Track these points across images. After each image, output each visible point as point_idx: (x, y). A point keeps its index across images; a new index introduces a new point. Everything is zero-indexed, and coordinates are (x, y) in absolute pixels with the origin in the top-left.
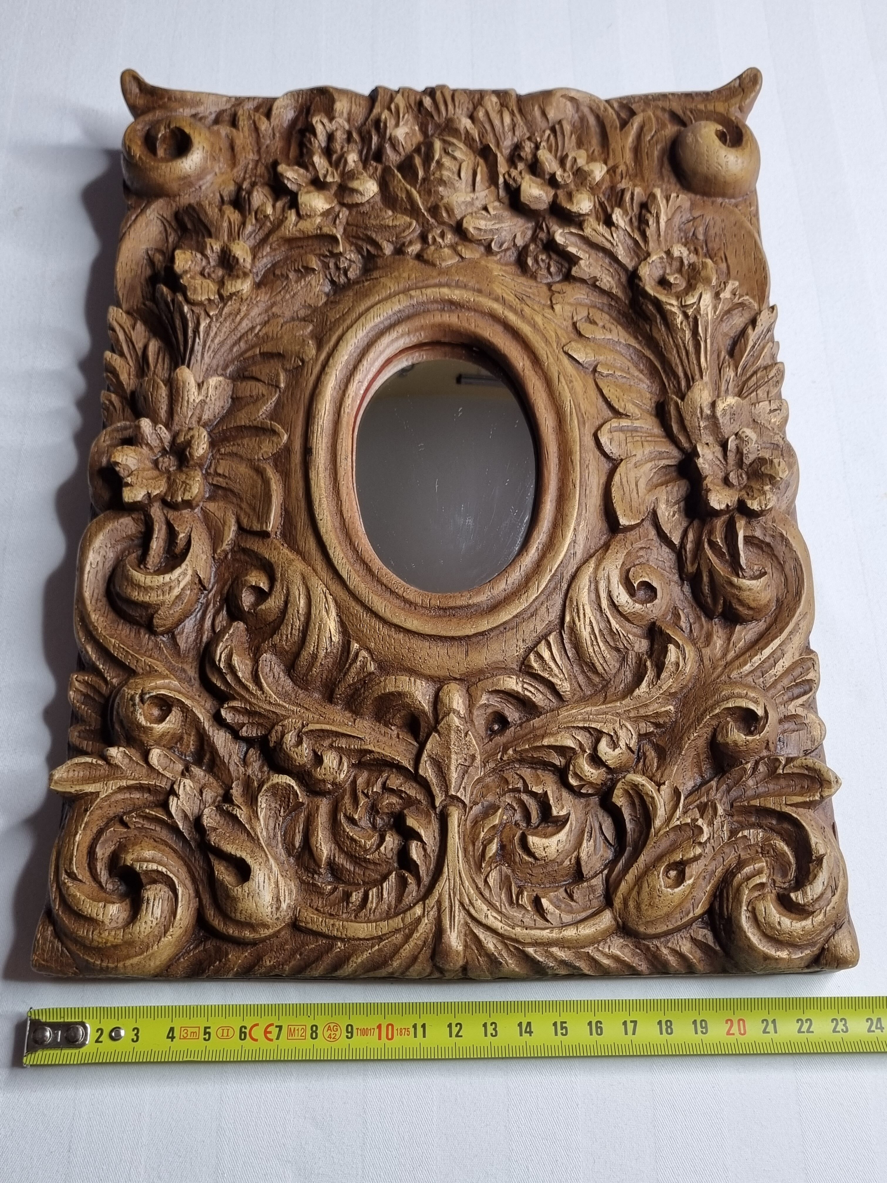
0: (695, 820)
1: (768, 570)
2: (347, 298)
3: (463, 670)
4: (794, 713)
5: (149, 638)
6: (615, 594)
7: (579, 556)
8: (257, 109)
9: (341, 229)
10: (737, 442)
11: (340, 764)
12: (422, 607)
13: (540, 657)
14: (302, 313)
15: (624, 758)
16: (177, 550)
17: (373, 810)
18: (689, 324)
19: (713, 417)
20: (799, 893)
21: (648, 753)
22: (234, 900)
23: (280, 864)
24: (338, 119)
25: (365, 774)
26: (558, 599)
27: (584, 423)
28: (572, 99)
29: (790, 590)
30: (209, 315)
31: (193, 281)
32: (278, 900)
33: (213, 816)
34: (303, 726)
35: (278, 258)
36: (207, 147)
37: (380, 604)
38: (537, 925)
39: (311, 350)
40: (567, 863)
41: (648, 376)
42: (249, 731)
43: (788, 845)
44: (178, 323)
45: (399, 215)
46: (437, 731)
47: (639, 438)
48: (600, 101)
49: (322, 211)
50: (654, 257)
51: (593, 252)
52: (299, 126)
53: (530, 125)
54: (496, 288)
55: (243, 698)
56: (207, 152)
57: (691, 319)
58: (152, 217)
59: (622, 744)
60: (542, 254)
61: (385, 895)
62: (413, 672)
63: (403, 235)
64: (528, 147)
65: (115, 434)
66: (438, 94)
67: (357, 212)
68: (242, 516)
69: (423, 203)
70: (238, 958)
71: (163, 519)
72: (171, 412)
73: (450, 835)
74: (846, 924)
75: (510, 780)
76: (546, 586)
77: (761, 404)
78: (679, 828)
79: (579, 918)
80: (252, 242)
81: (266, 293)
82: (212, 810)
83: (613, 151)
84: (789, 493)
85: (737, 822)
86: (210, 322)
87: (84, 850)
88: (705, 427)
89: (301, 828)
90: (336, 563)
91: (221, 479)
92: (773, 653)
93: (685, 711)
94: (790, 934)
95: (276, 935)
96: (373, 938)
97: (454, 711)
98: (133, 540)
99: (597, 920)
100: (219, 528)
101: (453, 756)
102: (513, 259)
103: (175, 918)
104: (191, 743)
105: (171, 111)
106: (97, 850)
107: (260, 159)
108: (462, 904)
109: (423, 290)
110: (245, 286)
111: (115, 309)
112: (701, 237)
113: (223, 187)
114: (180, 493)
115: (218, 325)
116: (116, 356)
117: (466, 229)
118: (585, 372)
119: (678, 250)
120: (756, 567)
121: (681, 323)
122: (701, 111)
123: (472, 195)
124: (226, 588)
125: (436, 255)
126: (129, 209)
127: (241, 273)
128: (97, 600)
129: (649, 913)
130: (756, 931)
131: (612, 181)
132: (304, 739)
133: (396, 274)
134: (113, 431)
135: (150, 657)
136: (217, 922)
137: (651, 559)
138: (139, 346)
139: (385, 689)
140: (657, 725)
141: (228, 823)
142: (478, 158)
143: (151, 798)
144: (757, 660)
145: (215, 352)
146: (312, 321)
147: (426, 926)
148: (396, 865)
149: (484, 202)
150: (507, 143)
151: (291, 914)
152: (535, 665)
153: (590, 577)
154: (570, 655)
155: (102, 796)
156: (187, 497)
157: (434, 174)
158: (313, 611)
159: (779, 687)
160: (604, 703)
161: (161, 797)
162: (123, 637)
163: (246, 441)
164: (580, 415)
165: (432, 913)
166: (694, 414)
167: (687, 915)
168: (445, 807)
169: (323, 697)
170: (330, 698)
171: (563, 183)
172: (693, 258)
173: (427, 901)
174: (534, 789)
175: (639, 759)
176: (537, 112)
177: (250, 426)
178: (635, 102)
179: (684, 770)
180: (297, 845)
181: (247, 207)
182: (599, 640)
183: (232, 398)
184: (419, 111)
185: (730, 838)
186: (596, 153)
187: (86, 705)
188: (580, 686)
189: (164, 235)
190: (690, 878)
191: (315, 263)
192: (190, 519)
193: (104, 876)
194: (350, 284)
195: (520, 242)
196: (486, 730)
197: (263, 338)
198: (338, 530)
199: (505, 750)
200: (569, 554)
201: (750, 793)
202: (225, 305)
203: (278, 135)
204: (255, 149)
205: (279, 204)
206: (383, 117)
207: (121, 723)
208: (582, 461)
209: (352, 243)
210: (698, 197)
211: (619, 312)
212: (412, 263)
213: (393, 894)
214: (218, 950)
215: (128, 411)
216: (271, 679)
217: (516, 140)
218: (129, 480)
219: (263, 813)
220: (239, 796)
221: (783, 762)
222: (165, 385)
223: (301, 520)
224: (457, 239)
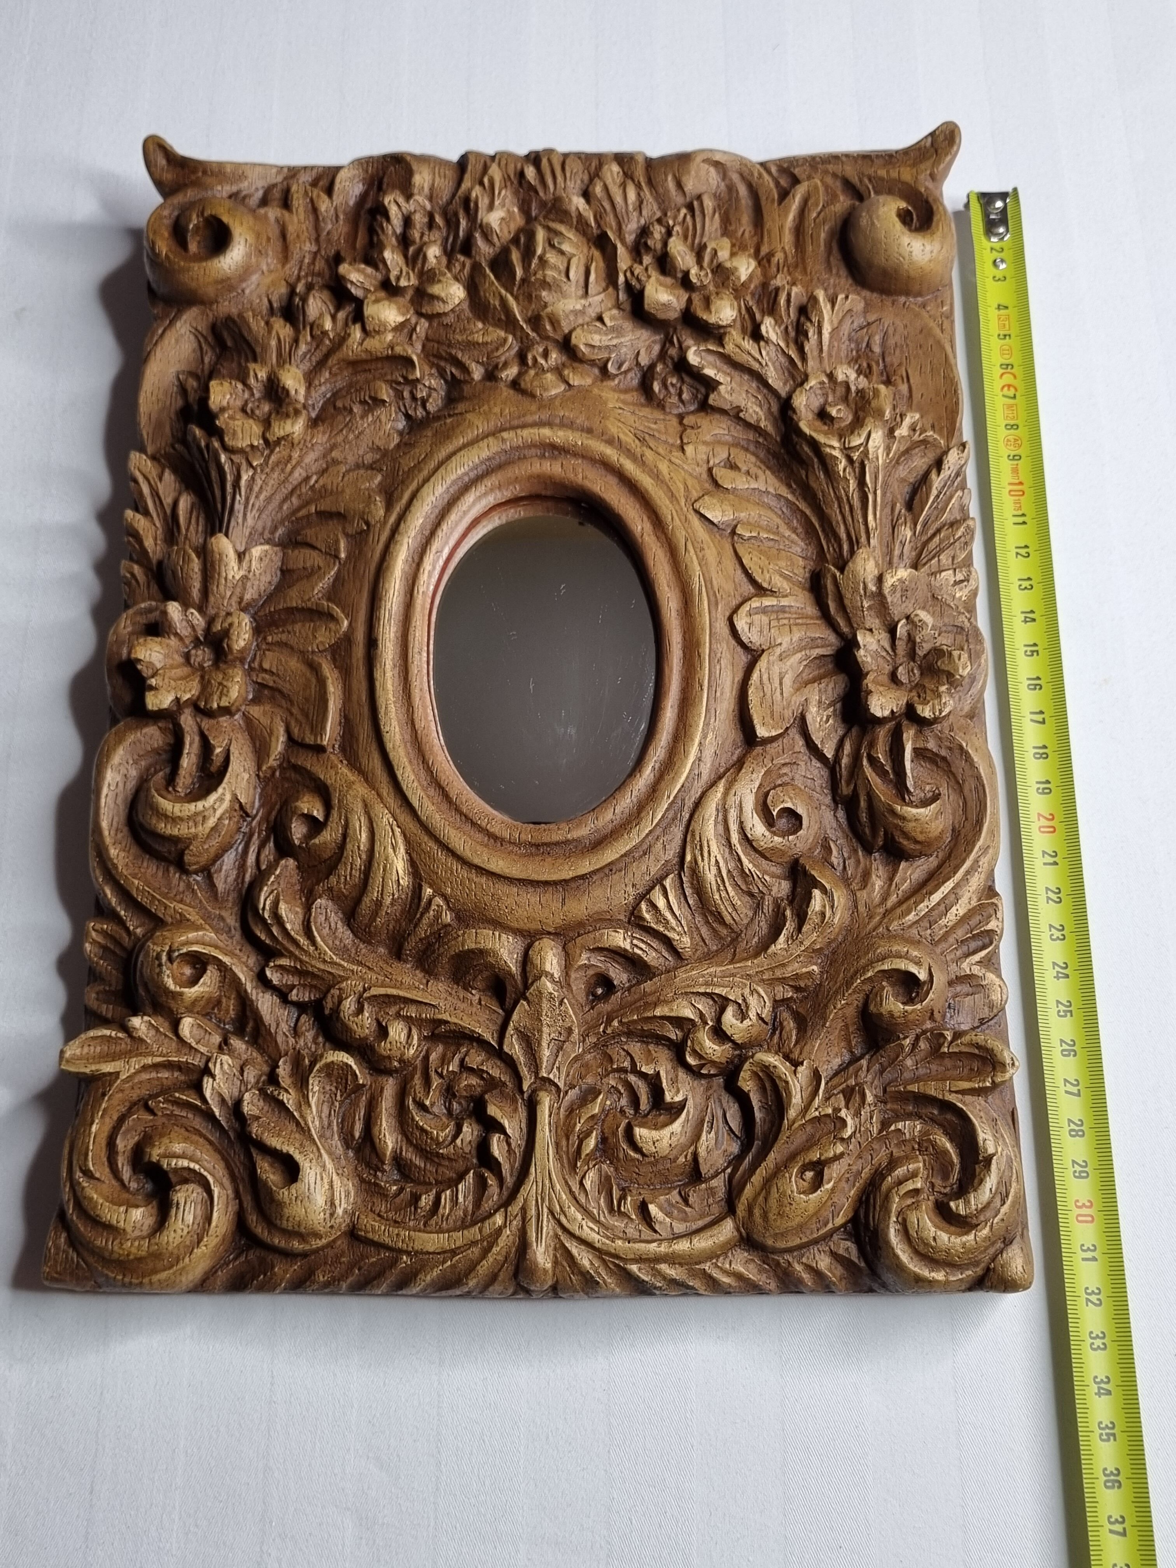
0: (837, 1110)
1: (944, 790)
2: (424, 440)
3: (558, 921)
4: (968, 972)
5: (180, 878)
6: (748, 826)
7: (705, 777)
8: (314, 184)
9: (419, 347)
10: (909, 627)
11: (408, 1037)
12: (510, 842)
13: (653, 906)
14: (369, 458)
15: (754, 1031)
16: (213, 769)
17: (449, 1092)
18: (854, 471)
19: (880, 594)
20: (961, 1202)
21: (785, 1023)
22: (280, 1205)
23: (335, 1159)
24: (417, 197)
25: (440, 1048)
26: (677, 832)
27: (717, 604)
28: (717, 164)
29: (969, 816)
30: (251, 466)
31: (231, 422)
32: (332, 1204)
33: (255, 1101)
34: (365, 990)
35: (340, 384)
36: (251, 239)
37: (459, 840)
38: (643, 1237)
39: (379, 510)
40: (682, 1159)
41: (802, 536)
42: (301, 995)
43: (951, 1140)
44: (214, 474)
45: (491, 329)
46: (526, 999)
47: (786, 622)
48: (753, 165)
49: (393, 325)
50: (812, 382)
51: (736, 374)
52: (368, 205)
53: (662, 200)
54: (610, 426)
55: (292, 955)
56: (251, 245)
57: (857, 465)
58: (183, 331)
59: (752, 1014)
60: (673, 376)
61: (461, 1199)
62: (497, 924)
63: (496, 354)
64: (658, 232)
65: (138, 618)
66: (544, 162)
67: (439, 324)
68: (293, 723)
69: (521, 312)
70: (286, 1272)
71: (196, 729)
72: (205, 592)
73: (539, 1127)
74: (1018, 1238)
75: (615, 1057)
76: (663, 817)
77: (943, 574)
78: (817, 1119)
79: (694, 1227)
80: (306, 366)
81: (324, 433)
82: (254, 1094)
83: (769, 232)
84: (974, 691)
85: (892, 1110)
86: (254, 474)
87: (103, 1141)
88: (870, 608)
89: (362, 1114)
90: (405, 788)
91: (267, 677)
92: (944, 898)
93: (832, 972)
94: (948, 1252)
95: (330, 1245)
96: (445, 1252)
97: (547, 974)
98: (159, 754)
99: (715, 1230)
100: (264, 738)
101: (545, 1029)
102: (635, 382)
103: (210, 1224)
104: (231, 1007)
105: (206, 189)
106: (118, 1141)
107: (319, 250)
108: (551, 1212)
109: (519, 431)
110: (296, 427)
111: (138, 454)
112: (877, 349)
113: (272, 289)
114: (216, 697)
115: (263, 477)
116: (138, 516)
117: (576, 346)
118: (721, 535)
119: (846, 373)
120: (928, 788)
121: (845, 470)
122: (882, 179)
123: (583, 301)
124: (274, 813)
125: (535, 383)
126: (156, 320)
127: (291, 409)
128: (117, 830)
129: (778, 1223)
130: (906, 1248)
131: (765, 274)
132: (366, 1006)
133: (486, 407)
134: (135, 613)
135: (181, 901)
136: (260, 1230)
137: (797, 777)
138: (168, 501)
139: (463, 945)
140: (797, 989)
141: (273, 1110)
142: (593, 249)
143: (183, 1078)
144: (923, 908)
145: (261, 511)
146: (381, 470)
147: (507, 1238)
148: (475, 1161)
149: (598, 310)
150: (632, 227)
151: (348, 1221)
152: (647, 916)
153: (718, 805)
154: (691, 902)
155: (123, 1076)
156: (224, 703)
157: (535, 274)
158: (377, 848)
159: (951, 940)
160: (732, 962)
161: (194, 1077)
162: (148, 876)
163: (297, 627)
164: (711, 593)
165: (515, 1223)
166: (855, 590)
167: (826, 1225)
168: (534, 1092)
169: (390, 953)
170: (398, 954)
171: (699, 284)
172: (863, 382)
173: (510, 1209)
174: (643, 1069)
175: (774, 1030)
176: (671, 184)
177: (303, 608)
178: (798, 166)
179: (830, 1044)
180: (357, 1135)
181: (301, 318)
182: (727, 884)
183: (282, 570)
184: (520, 184)
185: (880, 1131)
186: (747, 235)
187: (105, 960)
188: (703, 940)
189: (199, 353)
190: (828, 1182)
191: (385, 393)
192: (229, 729)
193: (126, 1173)
194: (429, 420)
195: (644, 361)
196: (587, 995)
197: (320, 491)
198: (408, 744)
199: (609, 1022)
200: (692, 776)
201: (907, 1075)
202: (272, 452)
203: (341, 217)
204: (314, 236)
205: (341, 315)
206: (474, 195)
207: (146, 985)
208: (713, 655)
209: (432, 365)
210: (875, 295)
211: (768, 451)
212: (506, 392)
213: (471, 1197)
214: (262, 1261)
215: (154, 588)
216: (326, 931)
217: (643, 222)
218: (153, 682)
219: (315, 1098)
220: (287, 1077)
221: (949, 1038)
222: (198, 557)
223: (364, 731)
224: (564, 358)
